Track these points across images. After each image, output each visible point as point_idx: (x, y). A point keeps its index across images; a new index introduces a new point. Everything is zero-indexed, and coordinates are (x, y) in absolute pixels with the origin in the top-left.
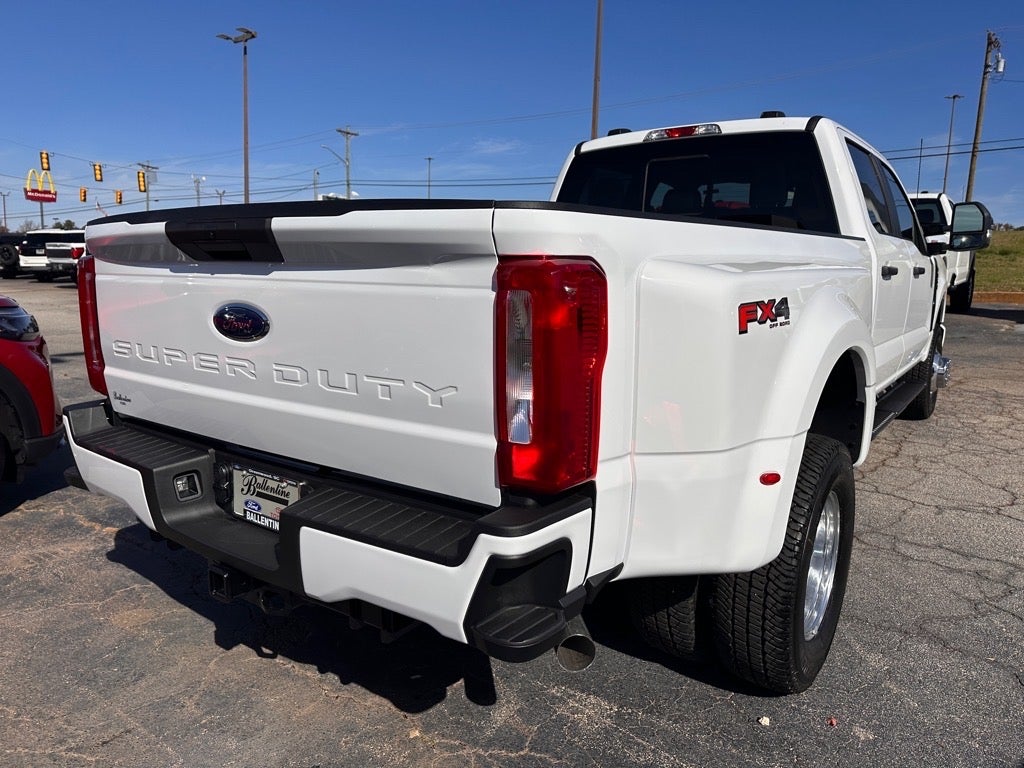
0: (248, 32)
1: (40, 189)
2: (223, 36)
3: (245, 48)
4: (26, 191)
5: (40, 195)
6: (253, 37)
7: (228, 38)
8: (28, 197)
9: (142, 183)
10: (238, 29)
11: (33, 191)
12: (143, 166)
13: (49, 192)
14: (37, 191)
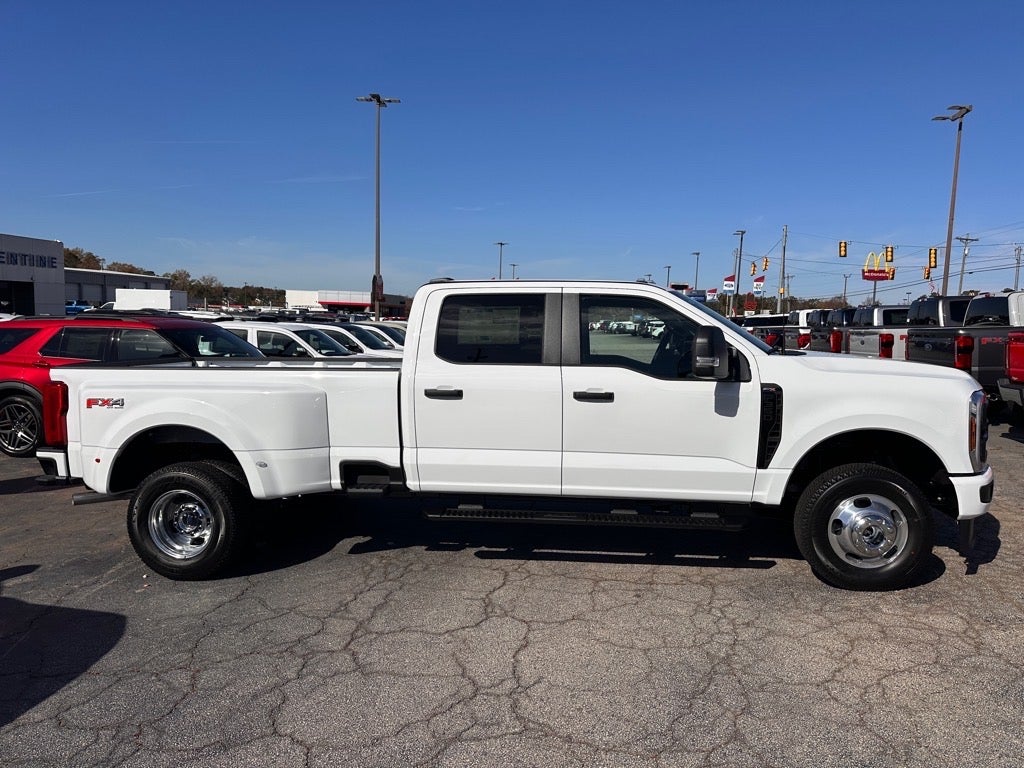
0: (961, 108)
1: (876, 269)
2: (937, 119)
3: (961, 124)
4: (863, 272)
5: (875, 275)
6: (968, 111)
7: (944, 119)
8: (865, 278)
9: (933, 260)
10: (950, 109)
11: (870, 271)
12: (961, 239)
13: (883, 271)
14: (873, 271)
